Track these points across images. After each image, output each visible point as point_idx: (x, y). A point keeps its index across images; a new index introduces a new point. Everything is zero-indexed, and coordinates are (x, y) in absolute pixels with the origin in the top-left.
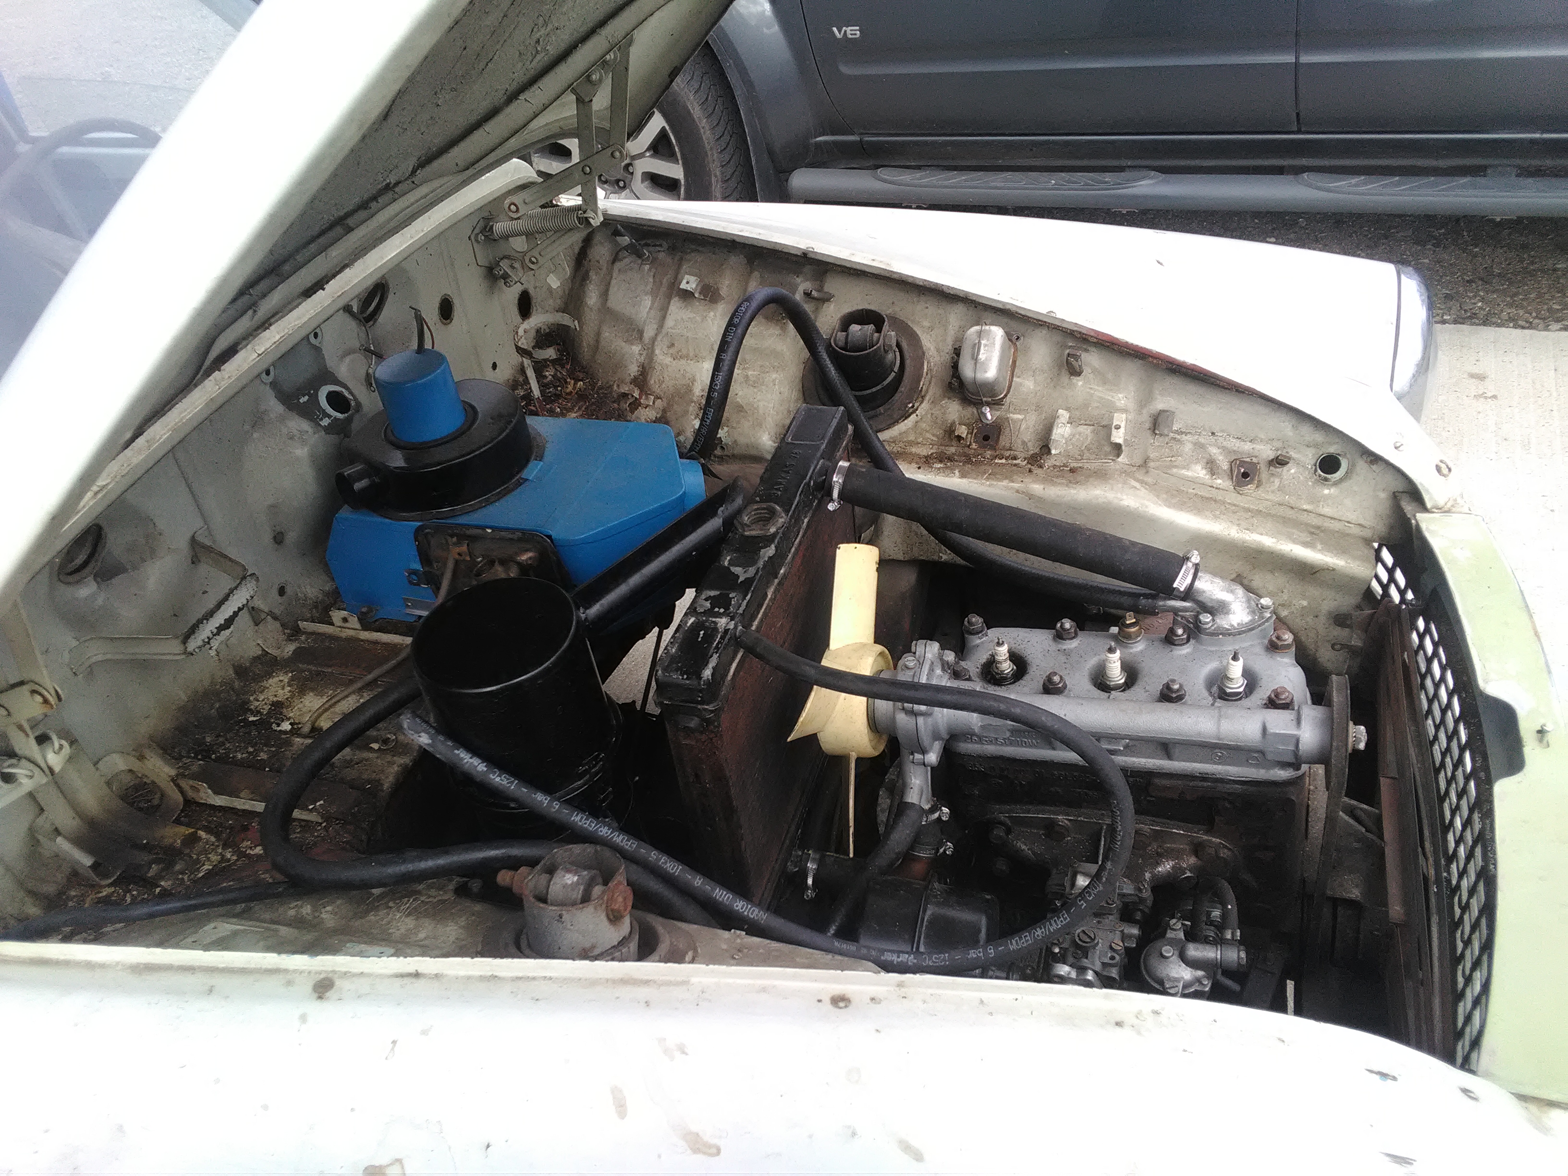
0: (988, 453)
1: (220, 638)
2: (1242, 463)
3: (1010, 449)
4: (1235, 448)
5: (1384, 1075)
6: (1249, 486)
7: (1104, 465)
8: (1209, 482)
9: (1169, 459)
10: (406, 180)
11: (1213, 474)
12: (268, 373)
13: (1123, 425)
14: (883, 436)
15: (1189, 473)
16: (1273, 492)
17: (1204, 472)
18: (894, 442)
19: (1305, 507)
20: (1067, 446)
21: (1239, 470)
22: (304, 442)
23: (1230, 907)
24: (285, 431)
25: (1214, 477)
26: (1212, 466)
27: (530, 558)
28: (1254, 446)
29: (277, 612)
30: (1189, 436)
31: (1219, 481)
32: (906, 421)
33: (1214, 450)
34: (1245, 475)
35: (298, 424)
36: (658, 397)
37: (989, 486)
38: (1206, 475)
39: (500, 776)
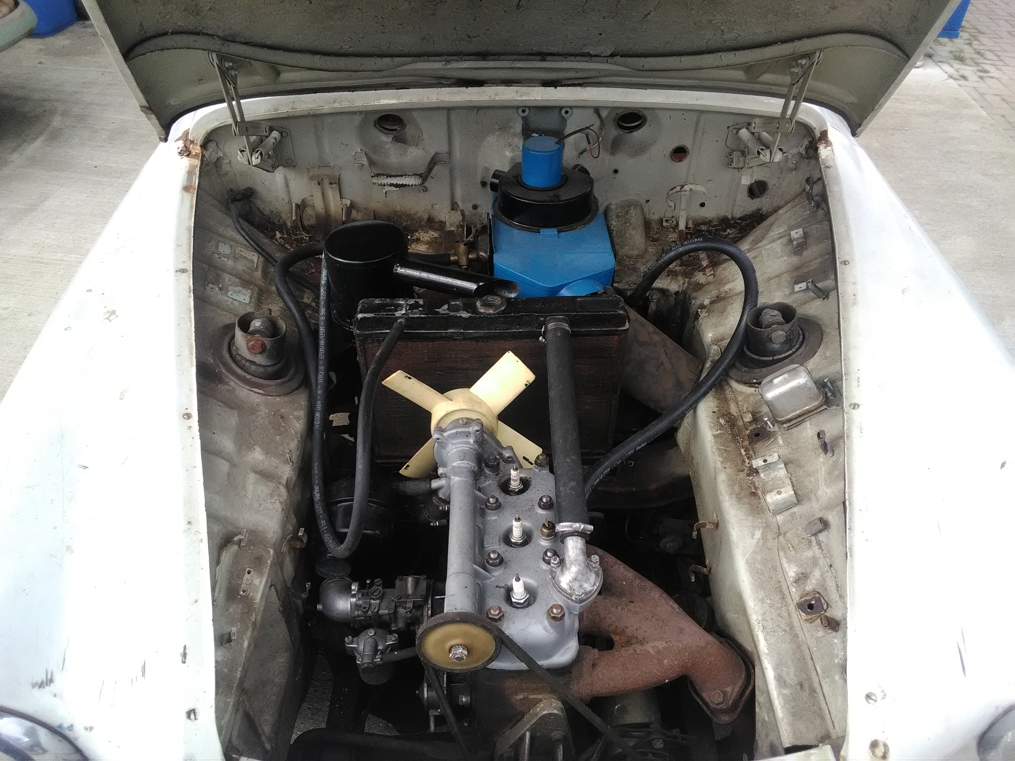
0: (746, 443)
1: (390, 188)
2: (818, 600)
3: (754, 453)
4: (829, 589)
5: (185, 655)
6: (804, 614)
7: (768, 510)
8: (789, 584)
9: (790, 546)
10: (605, 57)
11: (795, 582)
12: (524, 111)
13: (783, 495)
14: (734, 384)
15: (785, 565)
16: (812, 635)
17: (793, 575)
18: (733, 392)
19: (818, 667)
20: (771, 481)
21: (812, 600)
22: (513, 150)
23: (396, 653)
24: (510, 140)
25: (794, 584)
26: (801, 578)
27: (483, 256)
28: (839, 601)
29: (467, 213)
30: (820, 551)
31: (794, 590)
32: (748, 388)
33: (817, 573)
34: (811, 607)
35: (519, 142)
36: (714, 275)
37: (713, 452)
38: (792, 577)
39: (324, 290)
